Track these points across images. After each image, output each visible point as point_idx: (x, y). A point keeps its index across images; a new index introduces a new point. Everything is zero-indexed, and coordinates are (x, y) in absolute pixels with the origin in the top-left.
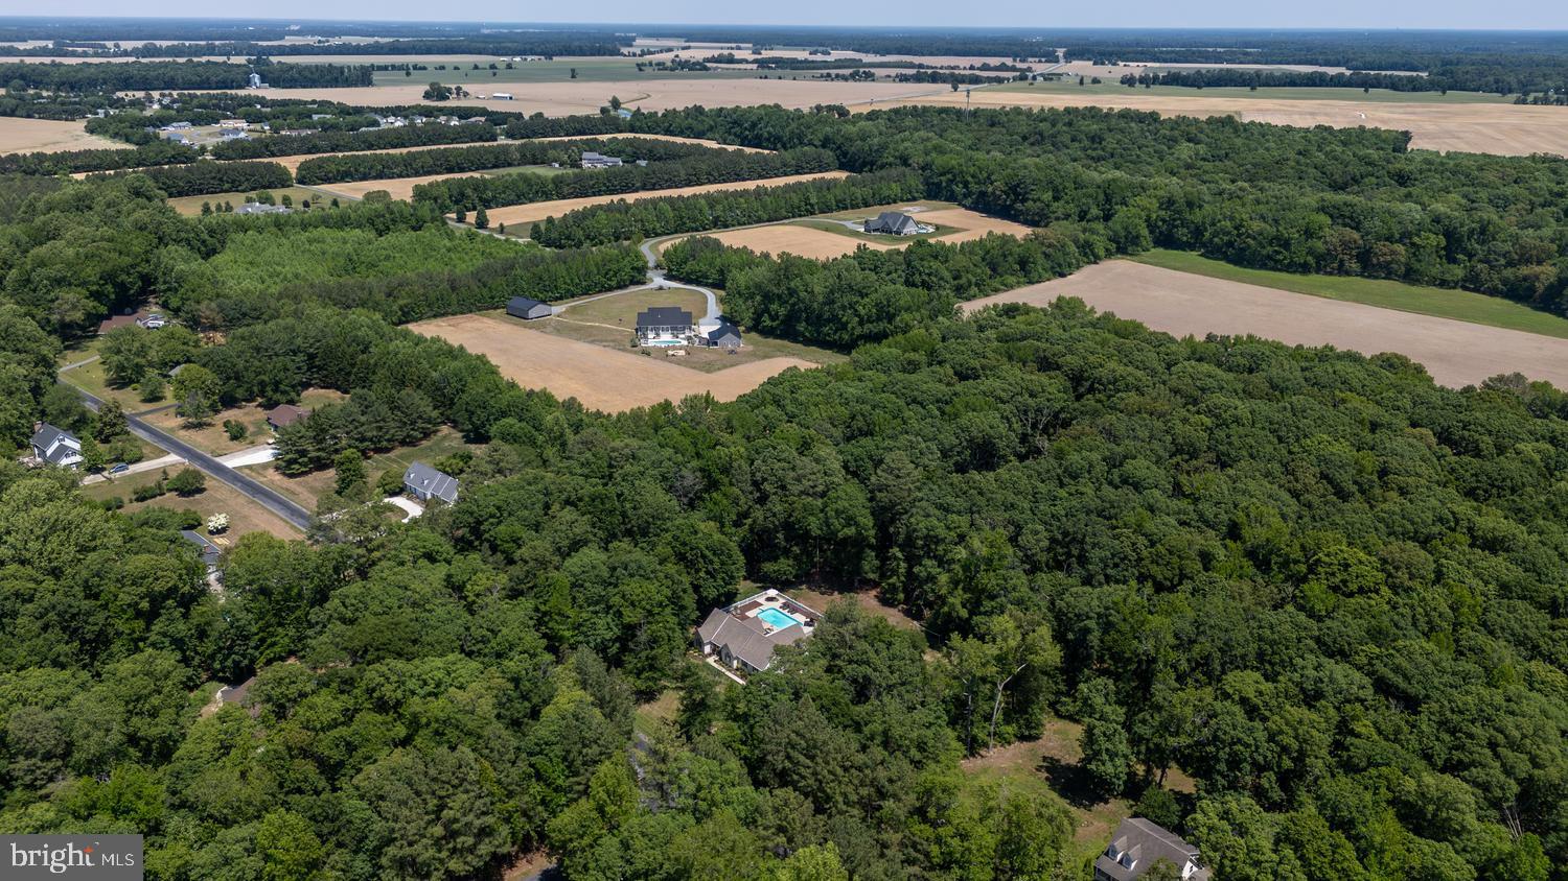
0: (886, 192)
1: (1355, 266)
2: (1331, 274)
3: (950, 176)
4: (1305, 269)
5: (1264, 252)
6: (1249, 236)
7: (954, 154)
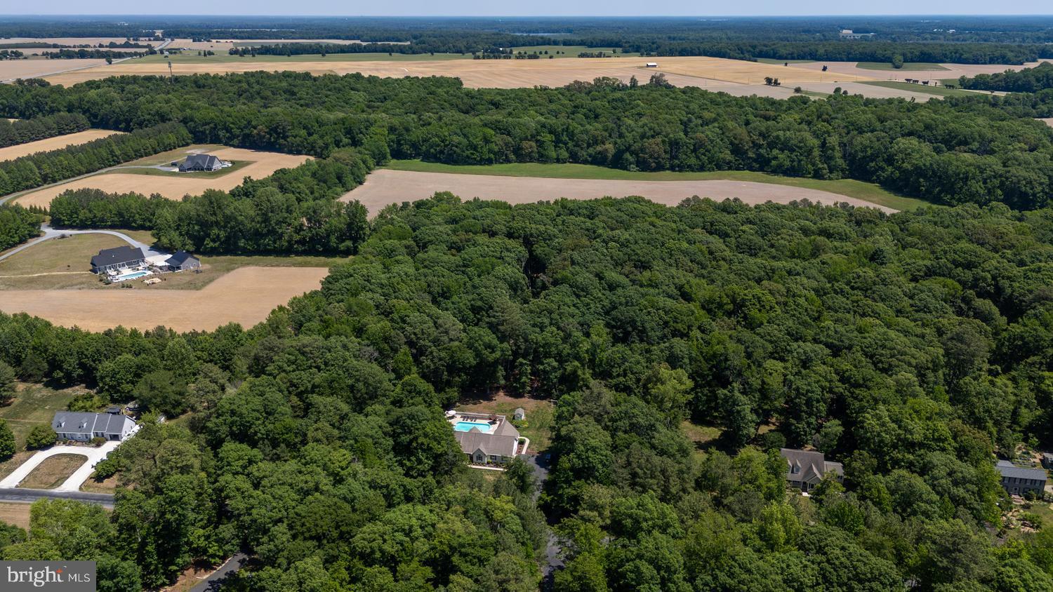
0: (167, 142)
1: (512, 157)
2: (502, 163)
3: (212, 125)
4: (489, 162)
5: (465, 154)
6: (453, 145)
7: (204, 110)
